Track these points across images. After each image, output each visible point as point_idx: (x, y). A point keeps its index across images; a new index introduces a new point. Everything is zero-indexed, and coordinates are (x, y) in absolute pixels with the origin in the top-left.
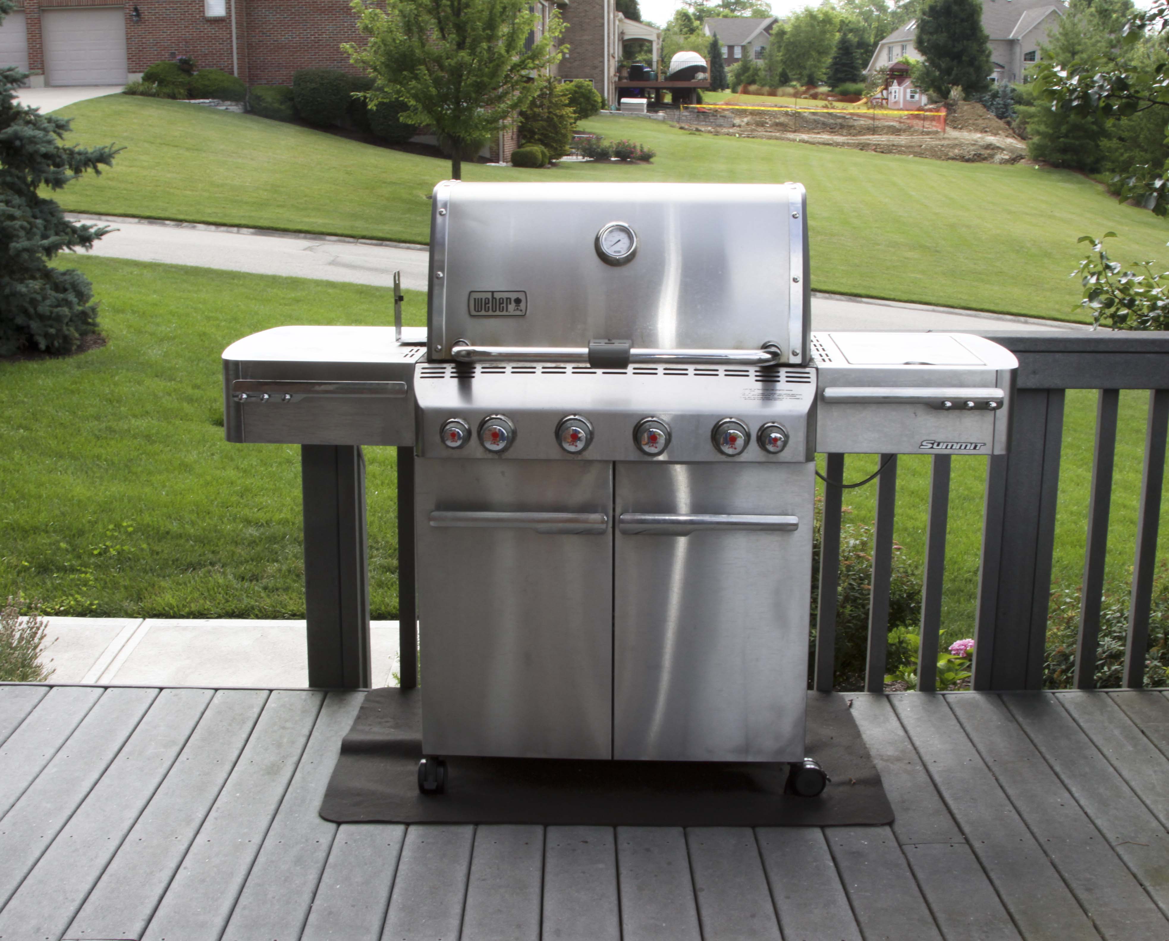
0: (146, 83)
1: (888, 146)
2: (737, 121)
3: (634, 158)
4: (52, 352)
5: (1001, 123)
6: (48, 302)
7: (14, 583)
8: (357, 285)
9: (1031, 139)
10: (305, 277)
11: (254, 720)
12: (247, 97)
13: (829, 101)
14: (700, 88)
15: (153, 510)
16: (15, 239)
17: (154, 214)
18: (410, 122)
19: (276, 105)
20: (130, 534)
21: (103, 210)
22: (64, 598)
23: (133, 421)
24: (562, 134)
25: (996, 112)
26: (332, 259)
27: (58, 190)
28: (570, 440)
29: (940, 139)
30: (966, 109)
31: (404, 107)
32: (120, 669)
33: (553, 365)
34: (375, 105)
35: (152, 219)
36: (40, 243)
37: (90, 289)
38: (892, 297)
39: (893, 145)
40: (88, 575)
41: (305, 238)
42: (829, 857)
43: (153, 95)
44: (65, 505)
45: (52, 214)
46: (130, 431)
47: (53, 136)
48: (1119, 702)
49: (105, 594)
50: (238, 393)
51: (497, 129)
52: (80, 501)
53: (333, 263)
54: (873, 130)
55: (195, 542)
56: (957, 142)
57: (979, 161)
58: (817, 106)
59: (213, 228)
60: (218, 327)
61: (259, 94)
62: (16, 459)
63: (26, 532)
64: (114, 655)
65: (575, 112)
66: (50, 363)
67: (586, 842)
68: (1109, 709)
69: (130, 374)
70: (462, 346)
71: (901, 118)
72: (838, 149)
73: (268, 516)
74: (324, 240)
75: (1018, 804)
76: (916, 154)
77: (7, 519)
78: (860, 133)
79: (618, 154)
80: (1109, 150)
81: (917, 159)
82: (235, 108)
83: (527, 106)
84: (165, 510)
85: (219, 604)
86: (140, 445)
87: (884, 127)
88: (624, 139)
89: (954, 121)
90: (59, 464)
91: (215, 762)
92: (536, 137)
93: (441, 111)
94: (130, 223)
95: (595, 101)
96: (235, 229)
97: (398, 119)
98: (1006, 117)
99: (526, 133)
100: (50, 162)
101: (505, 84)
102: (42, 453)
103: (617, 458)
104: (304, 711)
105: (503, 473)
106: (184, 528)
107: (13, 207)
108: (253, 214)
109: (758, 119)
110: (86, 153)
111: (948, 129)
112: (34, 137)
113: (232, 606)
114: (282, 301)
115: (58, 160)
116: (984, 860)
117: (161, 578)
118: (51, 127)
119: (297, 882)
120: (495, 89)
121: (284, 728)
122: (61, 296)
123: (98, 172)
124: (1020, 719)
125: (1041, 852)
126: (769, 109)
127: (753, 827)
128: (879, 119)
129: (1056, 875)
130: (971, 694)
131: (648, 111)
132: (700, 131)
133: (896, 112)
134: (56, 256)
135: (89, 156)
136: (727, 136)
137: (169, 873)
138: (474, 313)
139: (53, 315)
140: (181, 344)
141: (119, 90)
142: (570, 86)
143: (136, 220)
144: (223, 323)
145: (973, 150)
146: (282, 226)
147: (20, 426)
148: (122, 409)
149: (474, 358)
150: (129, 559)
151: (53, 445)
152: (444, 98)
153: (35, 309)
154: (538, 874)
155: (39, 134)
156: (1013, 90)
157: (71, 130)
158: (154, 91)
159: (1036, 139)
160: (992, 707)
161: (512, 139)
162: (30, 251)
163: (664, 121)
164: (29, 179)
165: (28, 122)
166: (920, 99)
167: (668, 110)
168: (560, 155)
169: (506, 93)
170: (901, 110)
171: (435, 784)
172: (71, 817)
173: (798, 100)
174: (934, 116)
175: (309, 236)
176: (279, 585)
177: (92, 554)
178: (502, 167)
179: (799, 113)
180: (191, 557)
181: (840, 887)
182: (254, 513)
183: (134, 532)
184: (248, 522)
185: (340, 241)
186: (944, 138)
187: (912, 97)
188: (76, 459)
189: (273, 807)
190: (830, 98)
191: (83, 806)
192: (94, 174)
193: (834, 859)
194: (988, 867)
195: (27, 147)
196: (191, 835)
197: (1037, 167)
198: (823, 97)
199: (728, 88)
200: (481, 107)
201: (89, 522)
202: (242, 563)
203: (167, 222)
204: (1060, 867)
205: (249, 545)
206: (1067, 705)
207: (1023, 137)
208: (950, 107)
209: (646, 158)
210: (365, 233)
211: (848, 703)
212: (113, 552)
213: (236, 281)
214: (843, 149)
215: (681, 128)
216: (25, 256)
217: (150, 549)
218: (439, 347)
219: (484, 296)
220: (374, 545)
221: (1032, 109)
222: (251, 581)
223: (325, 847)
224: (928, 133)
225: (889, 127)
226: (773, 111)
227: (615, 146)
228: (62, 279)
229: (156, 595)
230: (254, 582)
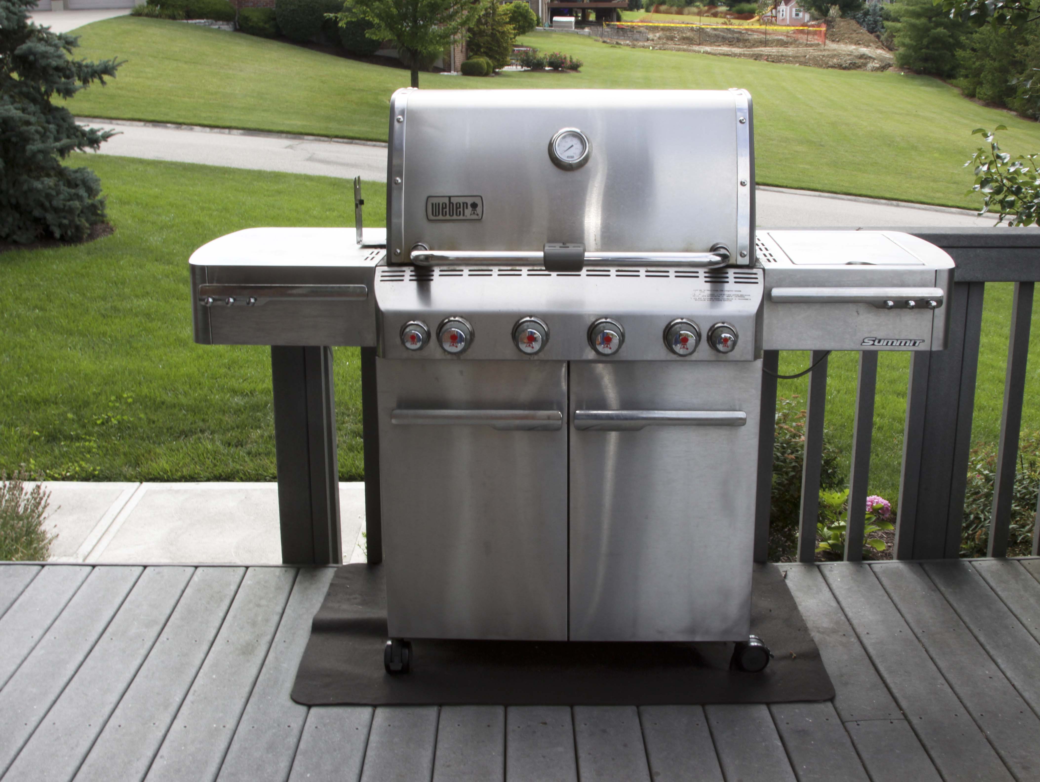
0: (151, 6)
1: (778, 56)
2: (651, 36)
3: (565, 67)
4: (65, 240)
5: (872, 37)
6: (62, 197)
7: (26, 451)
8: (330, 178)
9: (897, 50)
10: (287, 171)
11: (231, 597)
12: (236, 18)
13: (727, 19)
14: (620, 8)
15: (151, 382)
16: (31, 142)
17: (157, 118)
18: (374, 38)
19: (261, 24)
20: (130, 404)
21: (113, 115)
22: (70, 464)
23: (135, 301)
24: (503, 47)
25: (867, 28)
26: (309, 155)
27: (68, 98)
28: (526, 340)
29: (821, 51)
30: (842, 25)
31: (369, 25)
32: (119, 531)
33: (509, 268)
34: (345, 23)
35: (156, 123)
36: (53, 145)
37: (99, 185)
38: (785, 185)
39: (782, 56)
40: (92, 444)
41: (287, 138)
42: (777, 736)
43: (157, 16)
44: (73, 379)
45: (64, 120)
46: (132, 310)
47: (63, 51)
48: (1031, 570)
49: (106, 460)
50: (204, 297)
51: (449, 43)
52: (86, 375)
53: (311, 159)
54: (765, 43)
55: (187, 411)
56: (835, 53)
57: (854, 69)
58: (717, 23)
59: (208, 130)
60: (211, 216)
61: (246, 15)
62: (31, 337)
63: (38, 404)
64: (114, 517)
65: (514, 29)
66: (64, 250)
67: (545, 723)
68: (1023, 577)
69: (133, 259)
70: (421, 250)
71: (788, 32)
72: (736, 59)
73: (252, 386)
74: (303, 139)
75: (949, 676)
76: (801, 63)
77: (21, 392)
78: (753, 46)
79: (551, 64)
80: (964, 59)
81: (802, 67)
82: (226, 27)
83: (474, 23)
84: (161, 382)
85: (208, 468)
86: (141, 323)
87: (774, 41)
88: (556, 51)
89: (832, 35)
90: (69, 341)
91: (194, 642)
92: (482, 50)
93: (401, 29)
94: (137, 126)
95: (532, 19)
96: (227, 131)
97: (364, 36)
98: (876, 32)
99: (474, 47)
100: (61, 74)
101: (455, 5)
102: (54, 331)
103: (572, 358)
104: (278, 588)
105: (461, 372)
106: (178, 398)
107: (29, 114)
108: (242, 117)
109: (668, 34)
110: (93, 66)
111: (827, 42)
112: (46, 52)
113: (219, 470)
114: (266, 193)
115: (68, 72)
116: (923, 736)
117: (156, 445)
118: (61, 43)
119: (269, 770)
120: (446, 9)
121: (259, 606)
122: (73, 191)
123: (103, 83)
124: (943, 589)
125: (977, 728)
126: (678, 25)
127: (703, 705)
128: (770, 34)
129: (993, 753)
130: (895, 564)
131: (576, 28)
132: (620, 44)
133: (784, 28)
134: (69, 156)
135: (95, 68)
136: (642, 49)
137: (145, 762)
138: (431, 217)
139: (67, 208)
140: (179, 231)
141: (127, 12)
142: (510, 6)
143: (142, 123)
144: (215, 213)
145: (849, 60)
146: (267, 127)
147: (36, 307)
148: (126, 290)
149: (432, 262)
150: (129, 427)
151: (64, 324)
152: (404, 17)
153: (50, 203)
154: (500, 759)
155: (51, 49)
156: (882, 9)
157: (78, 46)
158: (157, 12)
159: (902, 50)
160: (915, 577)
161: (462, 52)
162: (45, 152)
163: (589, 36)
164: (43, 89)
165: (41, 40)
166: (804, 16)
167: (592, 27)
168: (502, 66)
169: (456, 12)
170: (788, 26)
171: (401, 665)
172: (55, 702)
173: (702, 18)
174: (816, 31)
175: (289, 136)
176: (261, 450)
177: (96, 423)
178: (453, 76)
179: (703, 29)
180: (183, 424)
181: (790, 769)
182: (239, 383)
183: (134, 402)
184: (234, 392)
185: (316, 140)
186: (824, 50)
187: (797, 15)
188: (84, 335)
189: (247, 689)
190: (728, 16)
191: (67, 690)
192: (100, 85)
193: (781, 738)
194: (928, 744)
195: (40, 61)
196: (168, 721)
197: (903, 74)
198: (722, 15)
199: (642, 8)
200: (435, 24)
201: (94, 393)
202: (228, 430)
203: (169, 125)
204: (996, 744)
205: (235, 413)
206: (984, 574)
207: (890, 49)
208: (829, 24)
209: (575, 67)
210: (337, 133)
211: (783, 574)
212: (114, 421)
213: (226, 176)
214: (740, 59)
215: (604, 42)
216: (40, 157)
217: (147, 418)
218: (399, 251)
219: (441, 201)
220: (346, 412)
221: (899, 25)
222: (237, 446)
223: (296, 732)
224: (811, 46)
225: (778, 40)
226: (682, 28)
227: (548, 58)
228: (73, 176)
229: (152, 461)
230: (240, 447)
